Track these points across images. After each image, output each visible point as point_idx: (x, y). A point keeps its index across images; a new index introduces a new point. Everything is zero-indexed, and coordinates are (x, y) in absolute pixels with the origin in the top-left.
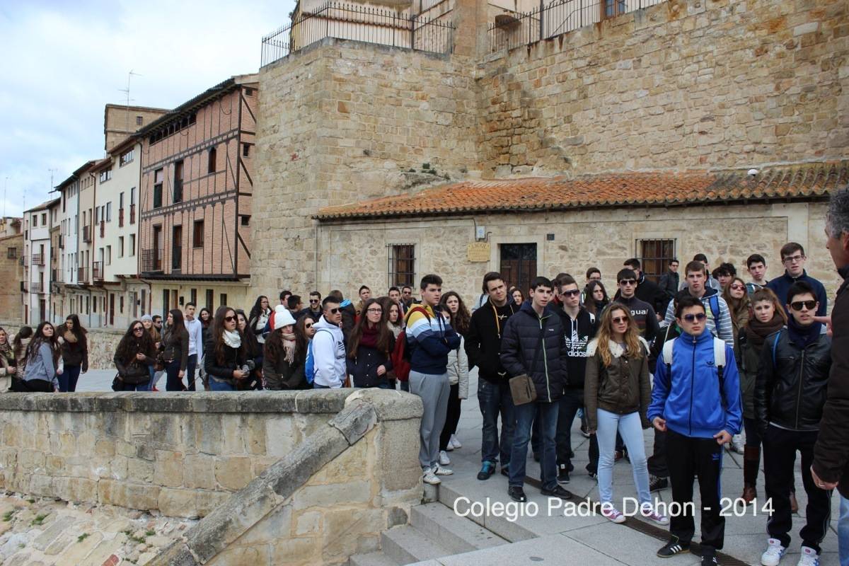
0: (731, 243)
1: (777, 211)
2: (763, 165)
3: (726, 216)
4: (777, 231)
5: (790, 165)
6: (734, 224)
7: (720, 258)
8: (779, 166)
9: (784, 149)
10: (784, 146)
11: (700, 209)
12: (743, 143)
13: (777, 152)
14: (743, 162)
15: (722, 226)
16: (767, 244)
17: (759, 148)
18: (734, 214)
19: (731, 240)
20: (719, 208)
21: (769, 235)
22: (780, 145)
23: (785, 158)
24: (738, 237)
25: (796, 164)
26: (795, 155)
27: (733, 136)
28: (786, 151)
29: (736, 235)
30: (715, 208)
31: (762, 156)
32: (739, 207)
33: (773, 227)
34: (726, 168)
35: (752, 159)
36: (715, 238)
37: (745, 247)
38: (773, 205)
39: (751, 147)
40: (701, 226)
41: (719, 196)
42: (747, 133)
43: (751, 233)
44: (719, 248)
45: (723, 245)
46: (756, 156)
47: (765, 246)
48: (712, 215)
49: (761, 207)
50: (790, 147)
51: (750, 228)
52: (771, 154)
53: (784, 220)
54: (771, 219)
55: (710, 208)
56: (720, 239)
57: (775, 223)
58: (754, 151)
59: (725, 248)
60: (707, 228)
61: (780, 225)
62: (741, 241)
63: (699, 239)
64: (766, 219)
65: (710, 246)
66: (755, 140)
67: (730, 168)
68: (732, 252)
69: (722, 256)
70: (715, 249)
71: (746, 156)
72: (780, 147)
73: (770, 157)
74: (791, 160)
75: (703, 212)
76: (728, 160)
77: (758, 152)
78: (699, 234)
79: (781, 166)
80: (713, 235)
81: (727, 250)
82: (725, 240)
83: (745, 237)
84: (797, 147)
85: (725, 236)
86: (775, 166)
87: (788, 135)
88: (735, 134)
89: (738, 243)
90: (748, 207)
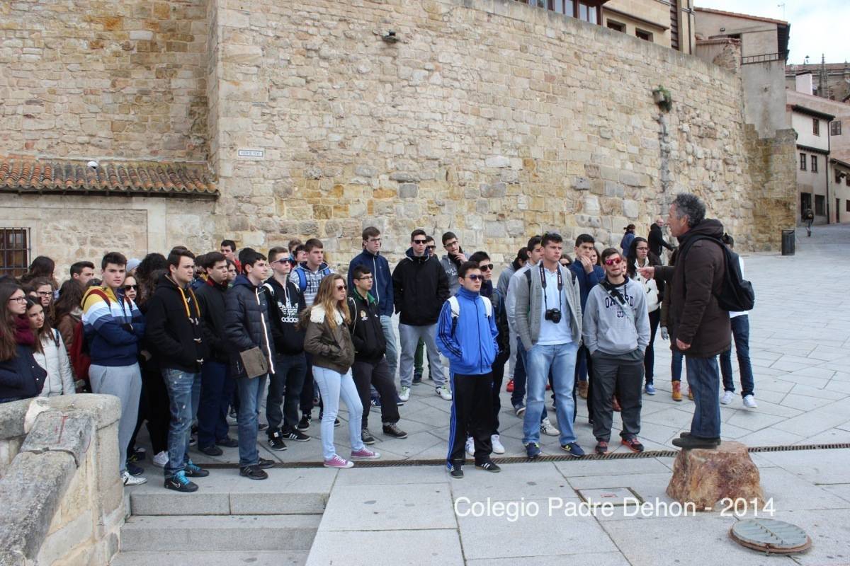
0: (91, 234)
1: (137, 204)
2: (99, 158)
3: (86, 206)
4: (137, 223)
5: (126, 161)
6: (94, 215)
7: (80, 248)
8: (116, 161)
9: (121, 145)
10: (121, 142)
11: (57, 197)
12: (77, 134)
13: (113, 147)
14: (77, 152)
15: (82, 216)
16: (127, 235)
17: (94, 140)
18: (95, 205)
19: (91, 231)
20: (79, 197)
21: (129, 227)
22: (116, 141)
23: (121, 154)
24: (98, 228)
25: (133, 161)
26: (131, 152)
27: (66, 124)
28: (122, 147)
29: (97, 226)
30: (74, 198)
31: (98, 150)
32: (99, 198)
33: (133, 219)
34: (58, 157)
35: (87, 151)
36: (74, 229)
37: (106, 238)
38: (134, 198)
39: (86, 139)
40: (59, 216)
41: (82, 186)
42: (81, 124)
43: (112, 224)
44: (78, 239)
45: (83, 236)
46: (91, 148)
47: (127, 237)
48: (70, 204)
49: (121, 199)
50: (126, 144)
51: (111, 219)
52: (105, 148)
53: (145, 213)
54: (131, 212)
55: (68, 197)
56: (80, 229)
57: (135, 216)
58: (88, 143)
59: (85, 239)
60: (65, 219)
61: (140, 218)
62: (102, 232)
63: (56, 229)
64: (127, 211)
65: (69, 236)
66: (89, 132)
67: (62, 158)
68: (93, 243)
69: (83, 247)
70: (74, 240)
71: (80, 147)
72: (116, 143)
73: (106, 151)
74: (127, 156)
75: (62, 201)
76: (60, 149)
77: (93, 145)
78: (55, 224)
79: (119, 161)
80: (72, 225)
81: (88, 242)
82: (85, 231)
83: (107, 228)
84: (132, 145)
85: (85, 226)
86: (112, 160)
87: (124, 132)
88: (67, 123)
89: (99, 235)
90: (109, 198)
